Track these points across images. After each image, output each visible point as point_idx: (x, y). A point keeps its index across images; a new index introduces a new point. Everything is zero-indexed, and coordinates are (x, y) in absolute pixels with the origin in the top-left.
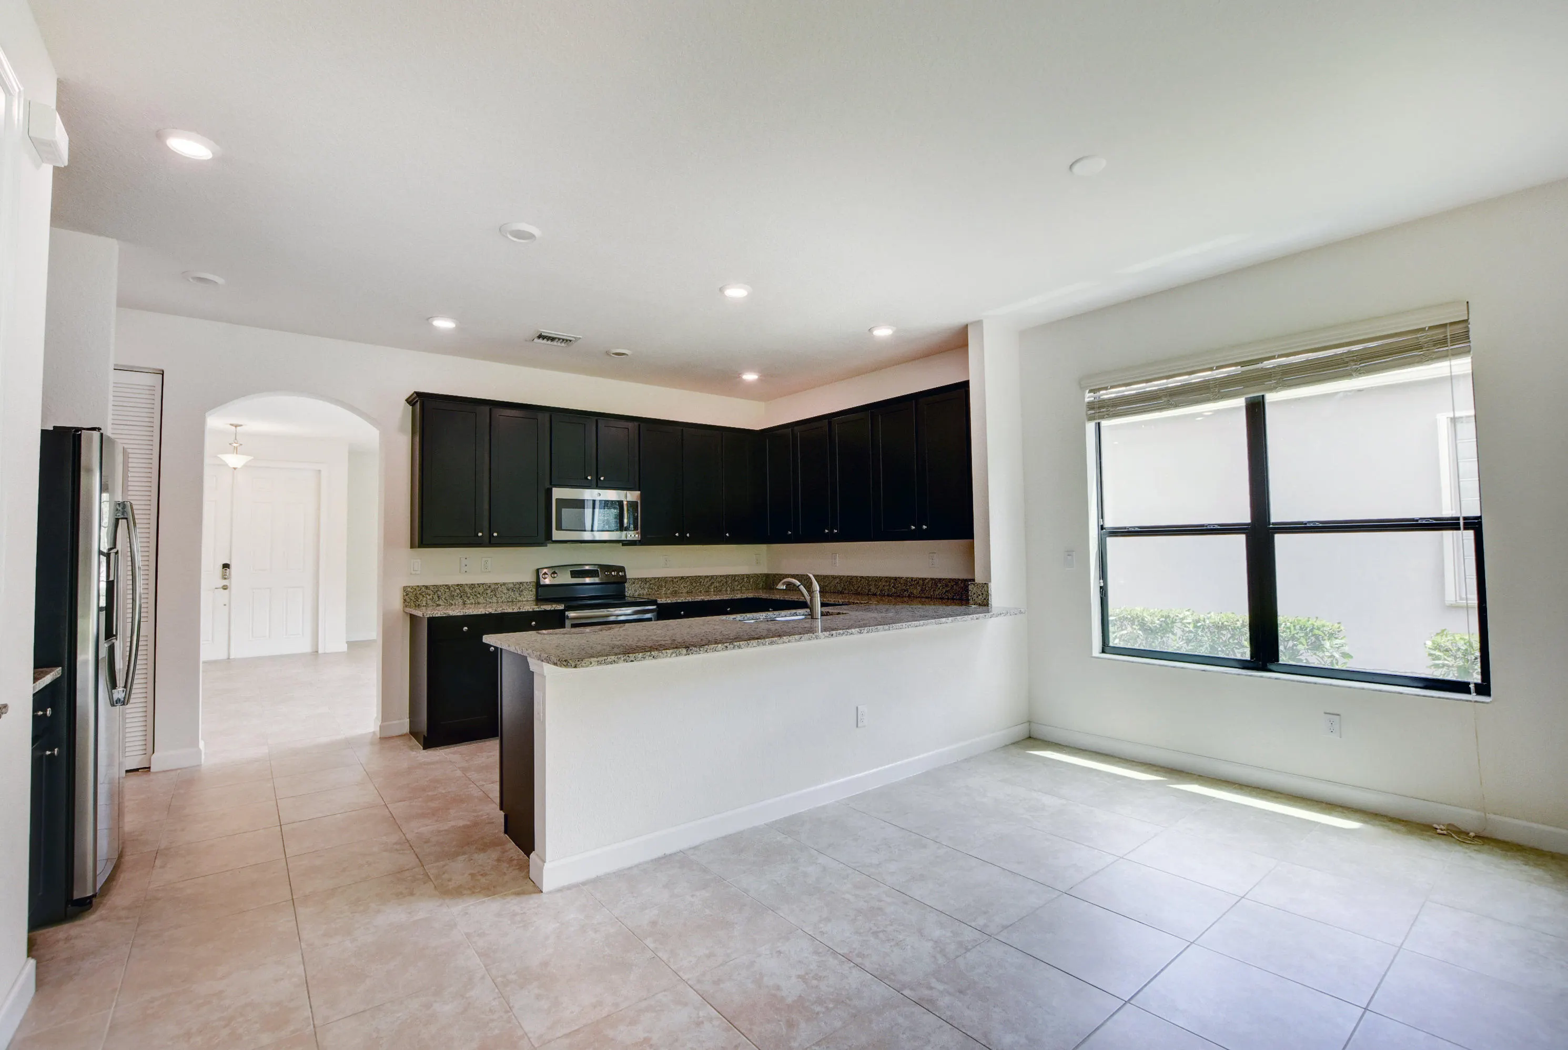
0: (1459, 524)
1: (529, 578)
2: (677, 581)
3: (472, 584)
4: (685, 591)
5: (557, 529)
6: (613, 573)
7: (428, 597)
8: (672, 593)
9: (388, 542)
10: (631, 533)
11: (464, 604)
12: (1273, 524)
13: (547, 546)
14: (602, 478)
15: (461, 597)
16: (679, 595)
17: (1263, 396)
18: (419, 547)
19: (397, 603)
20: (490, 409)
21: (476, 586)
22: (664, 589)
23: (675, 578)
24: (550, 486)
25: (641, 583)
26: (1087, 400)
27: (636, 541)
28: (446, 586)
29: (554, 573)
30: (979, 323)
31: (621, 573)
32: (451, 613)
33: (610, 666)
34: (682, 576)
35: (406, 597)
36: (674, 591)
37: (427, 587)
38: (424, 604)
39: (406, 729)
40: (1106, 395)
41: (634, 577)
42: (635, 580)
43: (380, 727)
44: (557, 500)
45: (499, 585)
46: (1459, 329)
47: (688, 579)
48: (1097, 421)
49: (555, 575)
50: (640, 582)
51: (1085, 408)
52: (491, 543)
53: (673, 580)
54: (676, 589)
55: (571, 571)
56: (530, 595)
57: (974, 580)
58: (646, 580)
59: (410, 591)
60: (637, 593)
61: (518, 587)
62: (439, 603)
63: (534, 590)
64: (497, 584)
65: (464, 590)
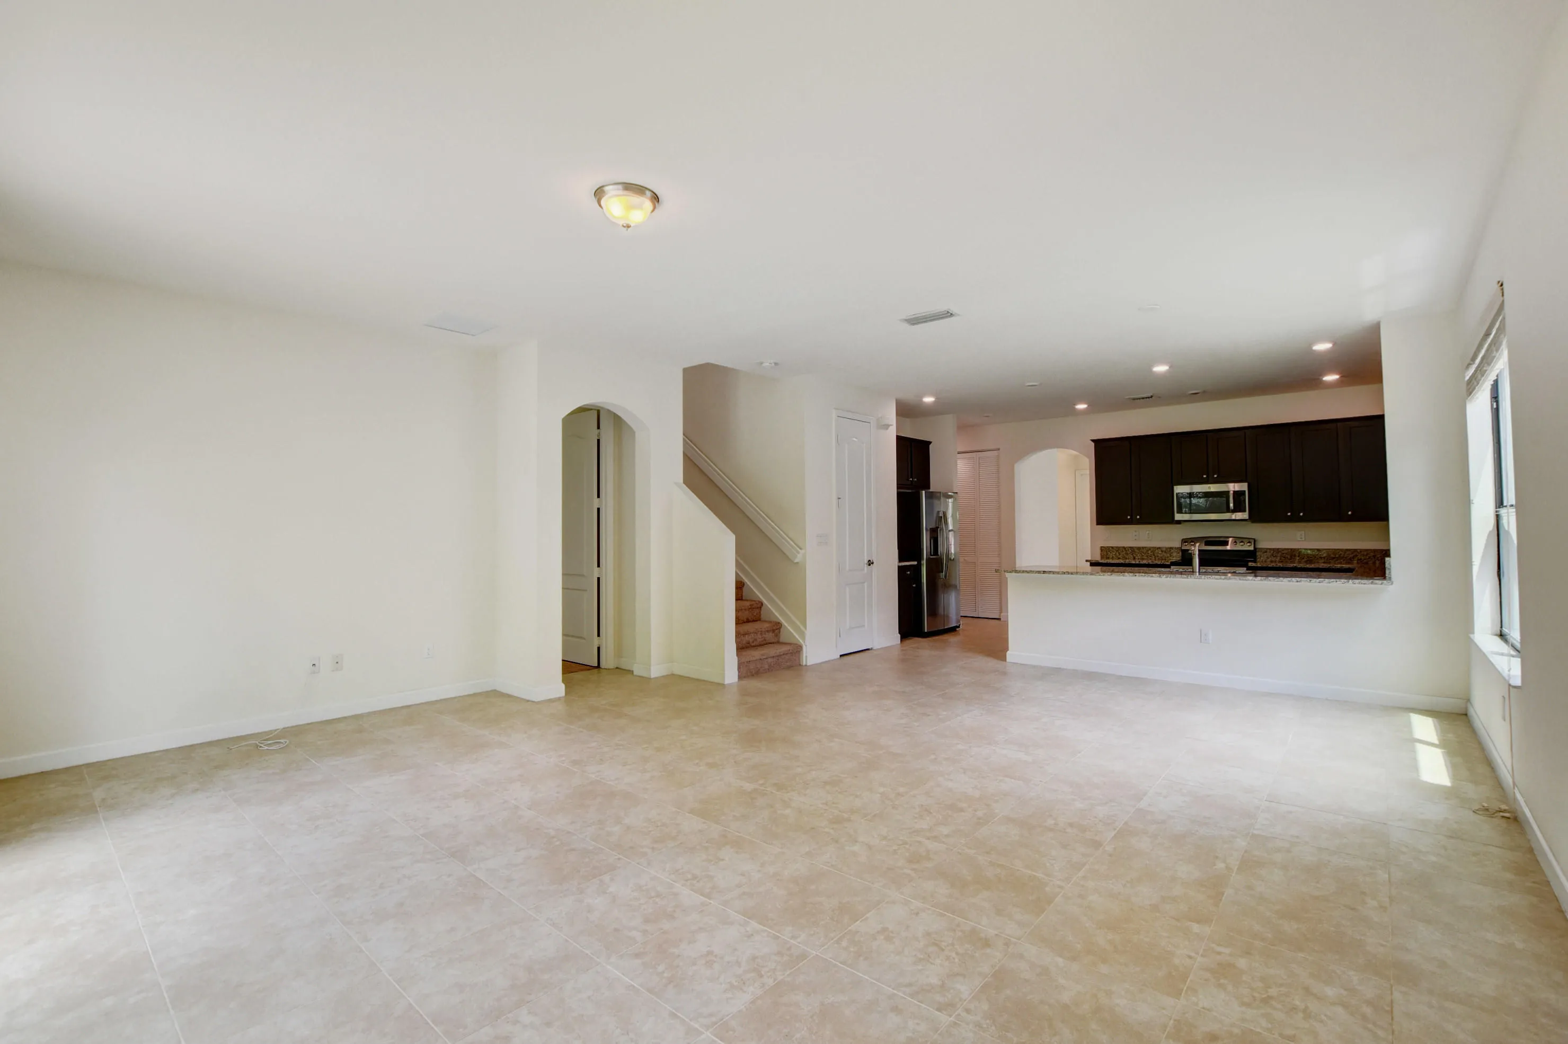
1: (1177, 545)
5: (1177, 513)
7: (1114, 553)
8: (1307, 562)
11: (1134, 559)
13: (1173, 524)
14: (1215, 476)
15: (1132, 554)
19: (1098, 556)
21: (1142, 548)
24: (1173, 485)
27: (1248, 520)
28: (1123, 547)
35: (1102, 553)
36: (1308, 560)
38: (1111, 557)
44: (1178, 494)
50: (1272, 552)
51: (1466, 387)
55: (1206, 541)
56: (1177, 556)
58: (1277, 550)
59: (1102, 549)
60: (1269, 560)
61: (1169, 550)
62: (1120, 556)
63: (1181, 553)
64: (1155, 548)
65: (1134, 550)
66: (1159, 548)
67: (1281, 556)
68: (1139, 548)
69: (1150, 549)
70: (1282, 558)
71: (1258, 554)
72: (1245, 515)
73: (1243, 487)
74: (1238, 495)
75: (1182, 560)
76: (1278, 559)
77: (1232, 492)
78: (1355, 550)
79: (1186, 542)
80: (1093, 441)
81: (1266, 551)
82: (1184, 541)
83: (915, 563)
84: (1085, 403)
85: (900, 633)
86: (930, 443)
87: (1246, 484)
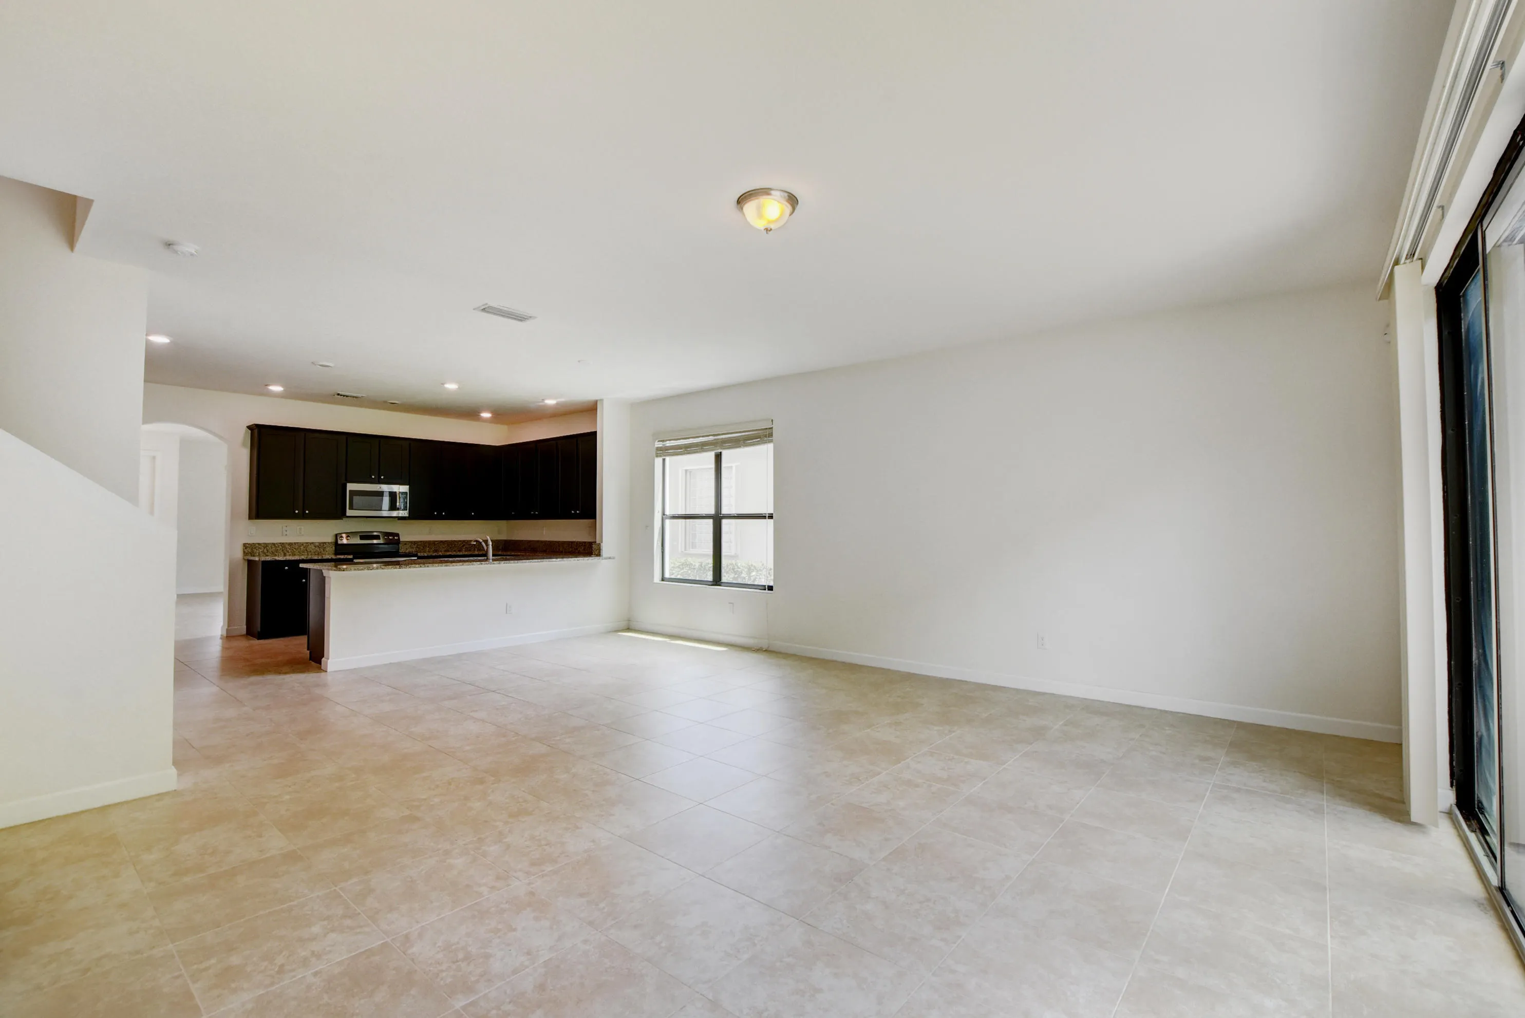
0: (766, 516)
1: (330, 539)
2: (438, 544)
4: (444, 549)
5: (350, 509)
6: (390, 537)
7: (260, 550)
9: (234, 515)
10: (401, 512)
11: (285, 555)
12: (723, 514)
13: (342, 519)
14: (382, 477)
15: (283, 550)
17: (721, 453)
18: (256, 519)
19: (239, 554)
20: (305, 434)
21: (294, 544)
22: (428, 548)
23: (437, 541)
24: (345, 482)
25: (410, 544)
26: (656, 446)
27: (406, 517)
28: (272, 543)
29: (348, 536)
30: (602, 400)
31: (396, 538)
32: (277, 558)
33: (360, 571)
35: (245, 550)
37: (259, 544)
38: (258, 554)
39: (244, 631)
40: (668, 444)
41: (406, 540)
42: (406, 543)
43: (227, 630)
44: (350, 491)
46: (768, 432)
47: (446, 542)
48: (664, 457)
49: (349, 538)
51: (655, 450)
52: (303, 516)
53: (434, 543)
54: (436, 548)
55: (360, 536)
56: (332, 549)
57: (596, 542)
58: (415, 543)
59: (246, 546)
60: (407, 551)
61: (322, 545)
62: (268, 554)
63: (333, 547)
64: (308, 543)
65: (285, 547)
66: (313, 543)
67: (417, 547)
68: (290, 544)
69: (302, 545)
70: (418, 549)
71: (400, 546)
72: (406, 514)
73: (405, 488)
76: (414, 550)
78: (464, 541)
79: (340, 537)
84: (282, 386)
87: (408, 487)
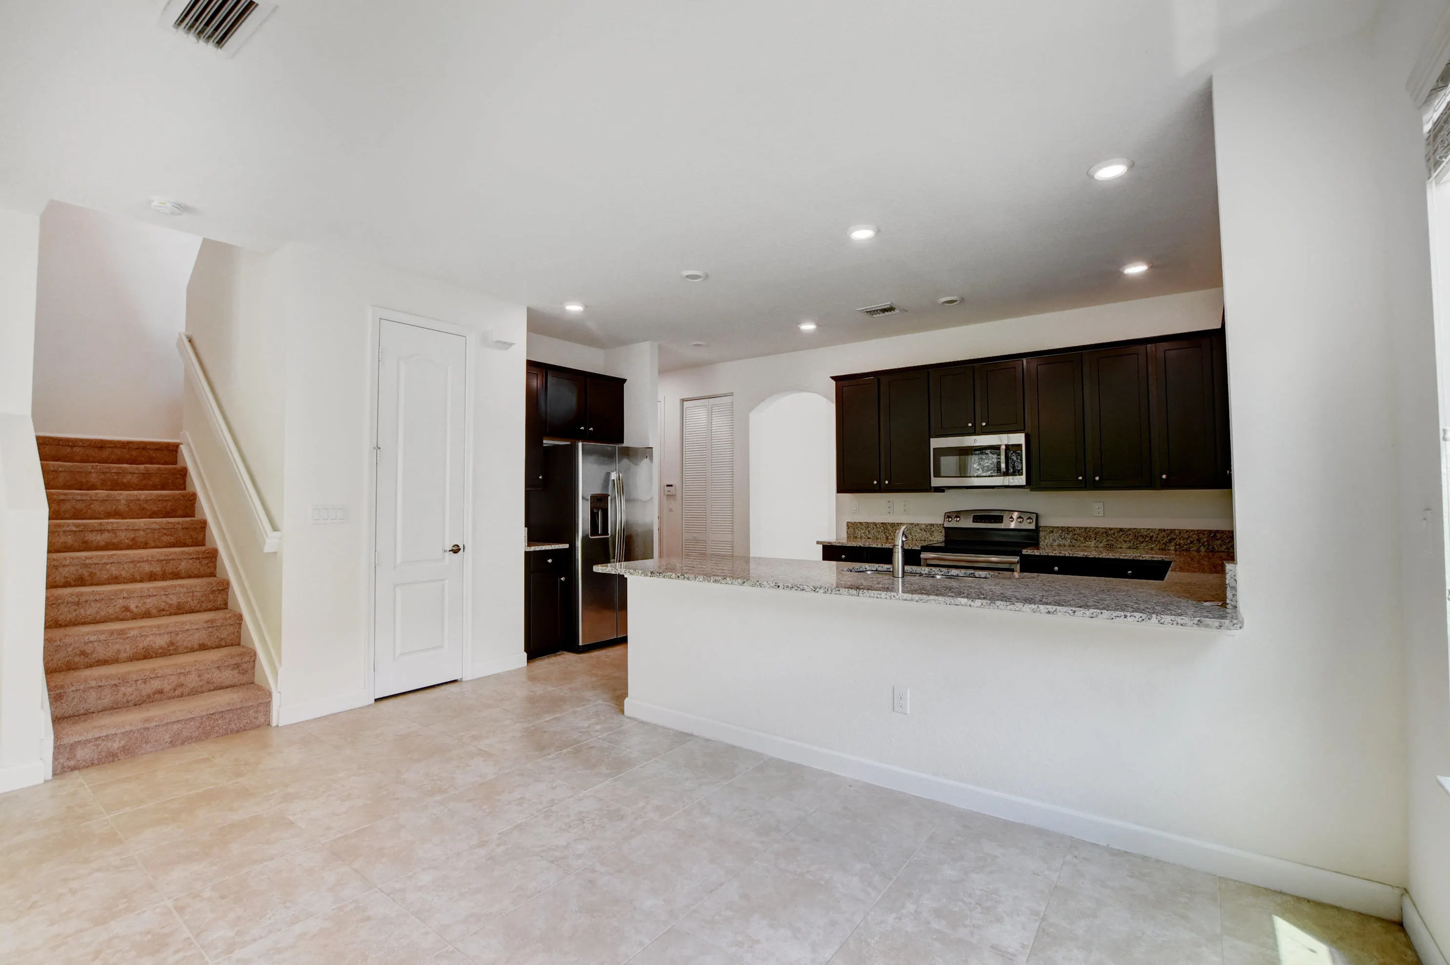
1: (940, 520)
2: (1114, 534)
3: (893, 523)
5: (934, 477)
7: (862, 531)
8: (1106, 547)
11: (887, 539)
13: (931, 492)
14: (985, 423)
15: (885, 533)
16: (1117, 550)
21: (896, 525)
22: (1094, 542)
23: (1111, 529)
24: (923, 434)
25: (1062, 533)
27: (1023, 485)
28: (874, 523)
29: (958, 517)
34: (1121, 527)
35: (848, 530)
36: (1108, 545)
37: (861, 523)
38: (859, 536)
41: (1053, 525)
42: (1050, 530)
44: (934, 449)
45: (913, 525)
47: (1130, 532)
49: (960, 519)
50: (1060, 532)
53: (1104, 531)
54: (1113, 543)
55: (974, 516)
56: (940, 536)
58: (1067, 530)
59: (850, 525)
60: (1056, 544)
61: (929, 527)
62: (870, 536)
63: (943, 531)
65: (887, 528)
66: (918, 525)
67: (1071, 539)
68: (893, 525)
70: (1074, 541)
71: (1042, 534)
72: (1021, 480)
73: (1019, 439)
74: (1012, 449)
75: (945, 541)
76: (1067, 543)
77: (1003, 447)
78: (1172, 531)
79: (949, 517)
80: (833, 378)
81: (1052, 530)
82: (948, 516)
83: (567, 546)
84: (812, 322)
85: (526, 650)
86: (624, 381)
87: (1023, 435)
